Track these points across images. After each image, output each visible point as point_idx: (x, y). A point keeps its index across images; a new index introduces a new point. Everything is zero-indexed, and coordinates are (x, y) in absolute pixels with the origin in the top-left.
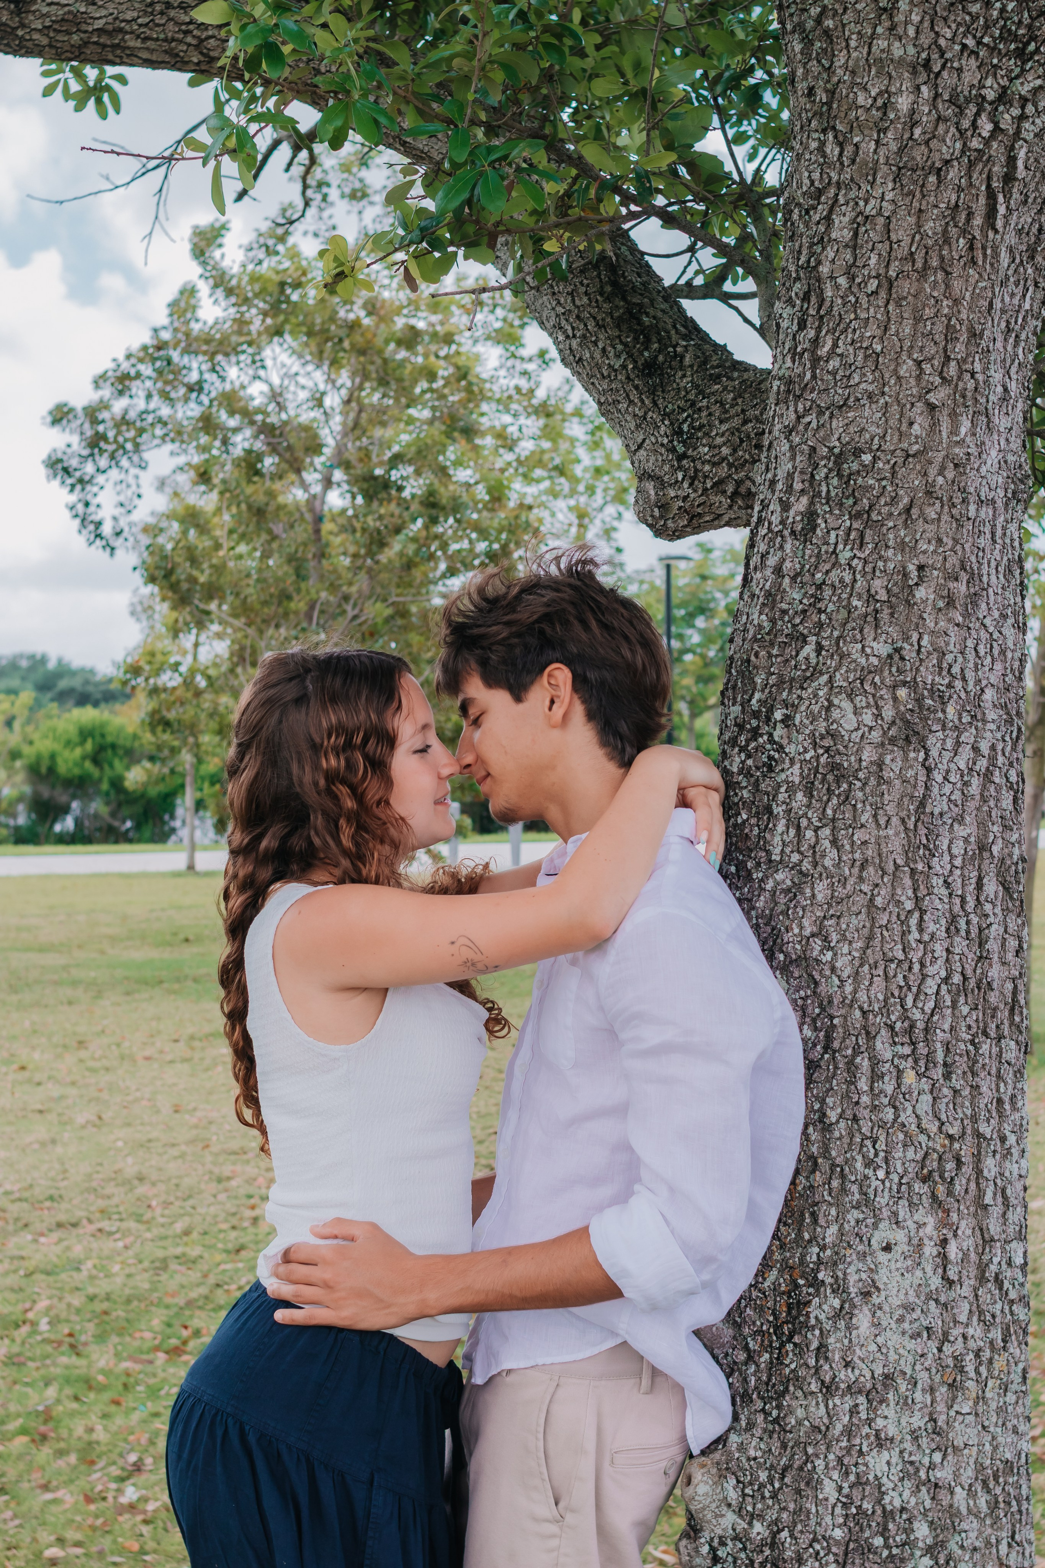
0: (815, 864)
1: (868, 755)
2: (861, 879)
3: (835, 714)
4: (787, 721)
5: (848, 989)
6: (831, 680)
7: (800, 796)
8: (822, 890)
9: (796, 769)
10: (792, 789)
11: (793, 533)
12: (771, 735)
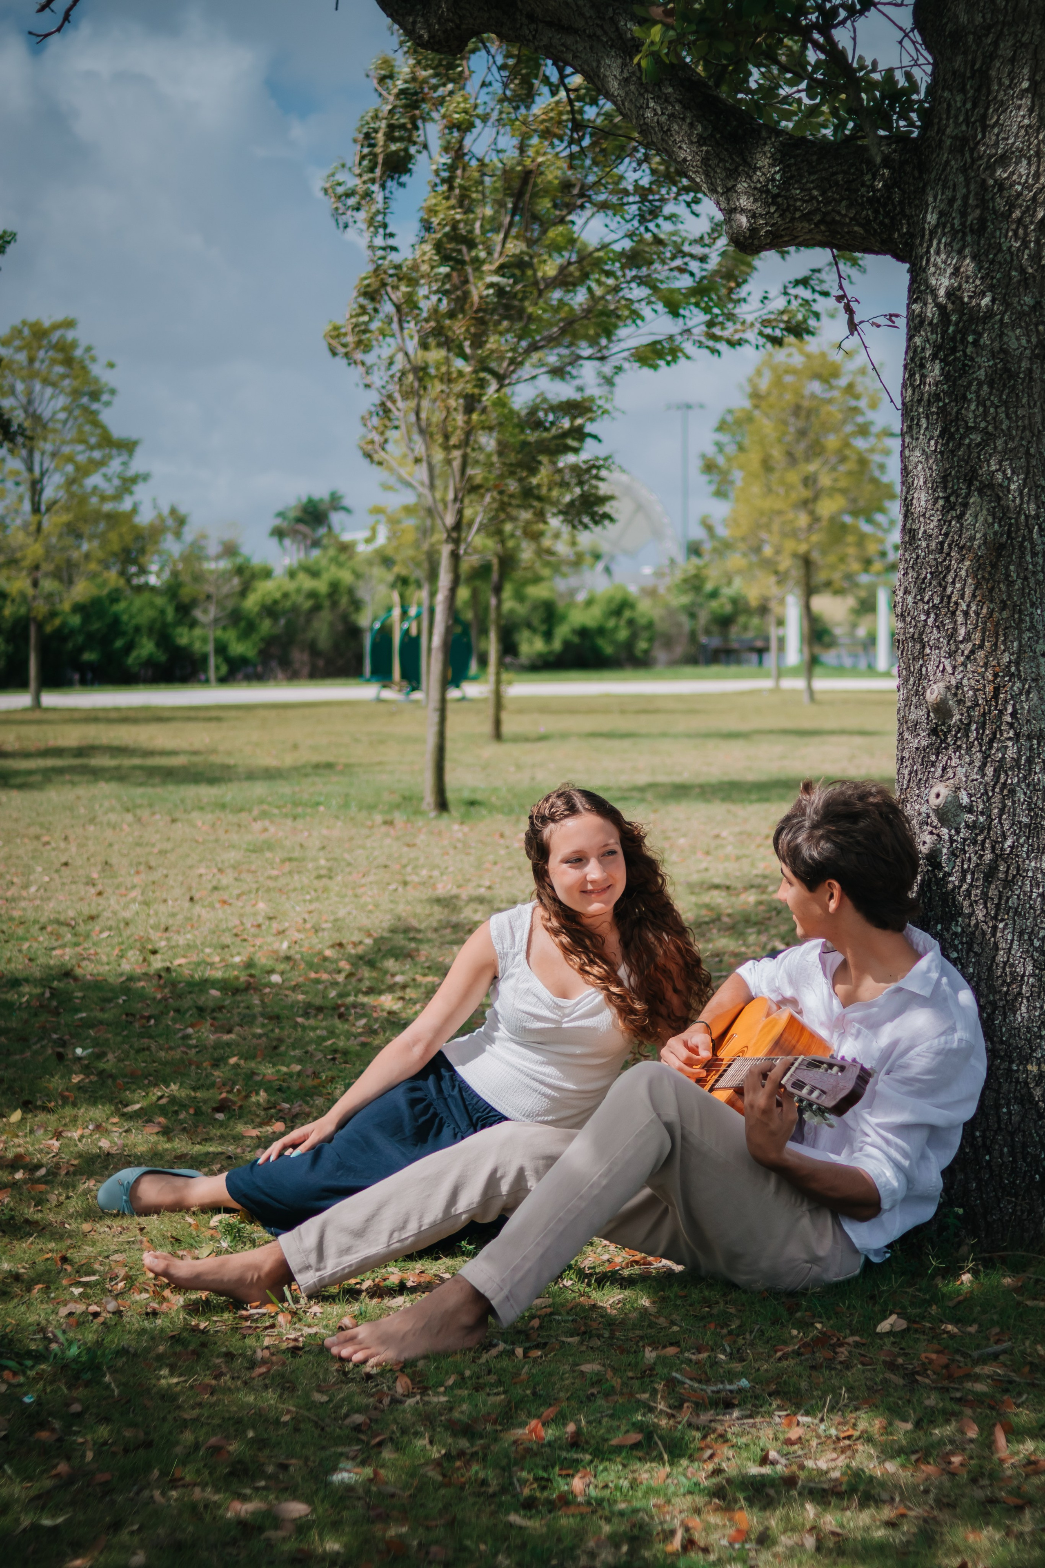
0: (996, 428)
1: (1025, 364)
2: (1022, 439)
3: (1005, 339)
4: (975, 343)
5: (1018, 501)
6: (1002, 320)
7: (985, 387)
8: (1000, 443)
9: (982, 372)
10: (980, 384)
11: (972, 231)
12: (964, 352)
